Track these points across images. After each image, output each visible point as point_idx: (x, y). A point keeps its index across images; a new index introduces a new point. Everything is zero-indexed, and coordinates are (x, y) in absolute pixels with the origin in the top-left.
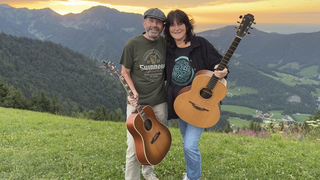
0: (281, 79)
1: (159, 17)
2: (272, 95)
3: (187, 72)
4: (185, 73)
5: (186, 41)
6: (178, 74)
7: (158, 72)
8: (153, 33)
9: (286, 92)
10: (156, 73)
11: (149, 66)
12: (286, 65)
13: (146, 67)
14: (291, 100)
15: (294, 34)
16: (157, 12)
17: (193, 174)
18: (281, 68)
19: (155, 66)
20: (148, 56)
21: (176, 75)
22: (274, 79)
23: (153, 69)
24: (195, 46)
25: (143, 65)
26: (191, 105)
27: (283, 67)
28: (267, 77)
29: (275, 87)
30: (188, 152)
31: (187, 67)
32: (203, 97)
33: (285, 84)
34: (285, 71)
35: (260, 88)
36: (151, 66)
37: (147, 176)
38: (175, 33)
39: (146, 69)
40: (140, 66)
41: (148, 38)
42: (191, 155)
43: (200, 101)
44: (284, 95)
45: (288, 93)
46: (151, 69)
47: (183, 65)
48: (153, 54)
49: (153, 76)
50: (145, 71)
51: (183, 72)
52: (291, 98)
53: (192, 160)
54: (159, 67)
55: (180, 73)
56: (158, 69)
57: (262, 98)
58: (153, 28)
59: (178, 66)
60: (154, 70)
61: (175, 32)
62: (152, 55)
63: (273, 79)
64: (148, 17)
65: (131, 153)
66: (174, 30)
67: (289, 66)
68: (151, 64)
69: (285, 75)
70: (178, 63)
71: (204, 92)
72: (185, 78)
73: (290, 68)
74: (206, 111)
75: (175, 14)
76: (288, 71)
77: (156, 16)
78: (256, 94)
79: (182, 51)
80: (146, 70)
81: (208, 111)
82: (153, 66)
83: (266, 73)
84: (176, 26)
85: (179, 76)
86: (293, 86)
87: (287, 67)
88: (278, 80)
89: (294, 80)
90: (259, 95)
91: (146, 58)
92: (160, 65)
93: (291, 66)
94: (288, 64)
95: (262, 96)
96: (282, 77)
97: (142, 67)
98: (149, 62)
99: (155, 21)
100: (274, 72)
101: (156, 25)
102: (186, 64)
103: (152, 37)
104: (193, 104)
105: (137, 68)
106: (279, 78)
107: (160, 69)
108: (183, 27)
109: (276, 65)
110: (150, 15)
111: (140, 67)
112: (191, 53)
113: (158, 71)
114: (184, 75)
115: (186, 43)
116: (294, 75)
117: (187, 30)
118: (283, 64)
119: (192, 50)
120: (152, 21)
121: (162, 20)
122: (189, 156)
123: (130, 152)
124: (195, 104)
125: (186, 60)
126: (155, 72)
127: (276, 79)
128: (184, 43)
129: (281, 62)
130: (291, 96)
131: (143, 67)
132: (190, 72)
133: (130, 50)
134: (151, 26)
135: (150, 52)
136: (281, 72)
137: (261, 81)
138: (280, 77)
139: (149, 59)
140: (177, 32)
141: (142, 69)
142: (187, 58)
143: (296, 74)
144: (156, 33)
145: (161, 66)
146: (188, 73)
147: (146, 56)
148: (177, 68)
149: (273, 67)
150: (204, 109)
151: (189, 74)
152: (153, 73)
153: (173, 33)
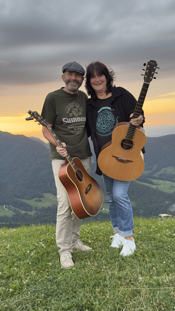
0: (158, 187)
1: (78, 70)
2: (151, 206)
3: (111, 121)
4: (109, 122)
5: (107, 92)
6: (101, 125)
7: (81, 125)
8: (72, 85)
9: (165, 201)
10: (80, 125)
11: (72, 119)
12: (162, 171)
13: (69, 120)
14: (172, 209)
15: (165, 136)
16: (75, 66)
17: (126, 224)
18: (157, 175)
19: (78, 118)
20: (69, 109)
21: (100, 126)
22: (151, 187)
23: (76, 121)
24: (117, 96)
25: (66, 118)
26: (114, 159)
27: (159, 173)
28: (144, 185)
29: (153, 196)
30: (118, 200)
31: (111, 116)
32: (124, 149)
33: (163, 192)
34: (161, 178)
35: (137, 199)
36: (74, 118)
37: (74, 244)
38: (96, 85)
39: (69, 121)
40: (63, 119)
41: (68, 91)
42: (122, 203)
43: (122, 154)
44: (164, 204)
45: (168, 202)
46: (74, 121)
47: (106, 115)
48: (75, 107)
49: (77, 128)
50: (68, 124)
51: (107, 122)
52: (172, 207)
53: (123, 209)
54: (82, 120)
55: (104, 123)
56: (81, 121)
57: (141, 210)
58: (72, 81)
59: (101, 116)
60: (78, 122)
61: (96, 83)
62: (73, 108)
63: (149, 187)
64: (67, 71)
65: (65, 209)
66: (95, 82)
67: (165, 172)
68: (73, 116)
69: (161, 181)
70: (101, 114)
71: (125, 144)
72: (109, 127)
73: (165, 173)
74: (131, 162)
75: (95, 66)
76: (164, 176)
77: (74, 69)
78: (135, 207)
79: (104, 102)
80: (70, 123)
81: (132, 162)
82: (75, 118)
83: (142, 182)
84: (96, 78)
85: (103, 126)
86: (172, 193)
87: (162, 173)
88: (155, 188)
89: (172, 186)
90: (138, 207)
91: (68, 111)
92: (82, 118)
93: (166, 172)
94: (163, 169)
95: (141, 209)
96: (158, 185)
97: (65, 120)
98: (71, 115)
99: (74, 75)
100: (150, 179)
101: (76, 78)
102: (110, 114)
103: (72, 91)
104: (117, 158)
105: (59, 123)
106: (156, 186)
107: (83, 121)
108: (103, 78)
109: (150, 172)
110: (69, 68)
111: (64, 121)
112: (113, 102)
113: (81, 123)
114: (108, 125)
115: (107, 94)
116: (171, 181)
117: (107, 81)
118: (157, 171)
119: (114, 99)
120: (72, 75)
121: (81, 72)
122: (121, 204)
123: (63, 208)
124: (118, 157)
125: (109, 110)
126: (78, 124)
127: (153, 187)
128: (105, 94)
129: (155, 167)
130: (172, 205)
131: (67, 120)
132: (114, 121)
133: (52, 103)
134: (70, 79)
135: (71, 105)
136: (157, 179)
137: (138, 190)
138: (157, 184)
139: (71, 112)
140: (98, 83)
141: (66, 123)
142: (110, 108)
143: (173, 179)
144: (76, 86)
145: (84, 119)
146: (113, 121)
147: (68, 109)
148: (100, 119)
149: (148, 174)
150: (128, 161)
151: (113, 123)
152: (77, 125)
153: (94, 84)
